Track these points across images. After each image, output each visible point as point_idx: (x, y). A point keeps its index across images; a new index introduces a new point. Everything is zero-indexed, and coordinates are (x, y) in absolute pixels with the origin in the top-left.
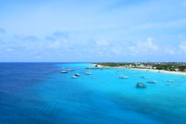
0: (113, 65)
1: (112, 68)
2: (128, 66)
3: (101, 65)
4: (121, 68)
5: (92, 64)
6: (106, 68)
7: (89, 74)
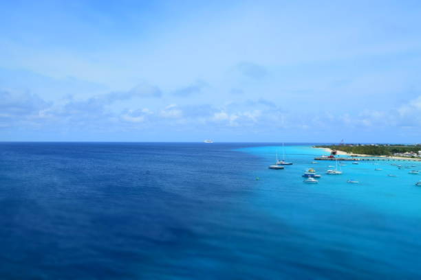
0: (375, 150)
1: (373, 158)
2: (415, 155)
3: (345, 151)
4: (399, 160)
5: (317, 147)
6: (362, 158)
7: (338, 174)
